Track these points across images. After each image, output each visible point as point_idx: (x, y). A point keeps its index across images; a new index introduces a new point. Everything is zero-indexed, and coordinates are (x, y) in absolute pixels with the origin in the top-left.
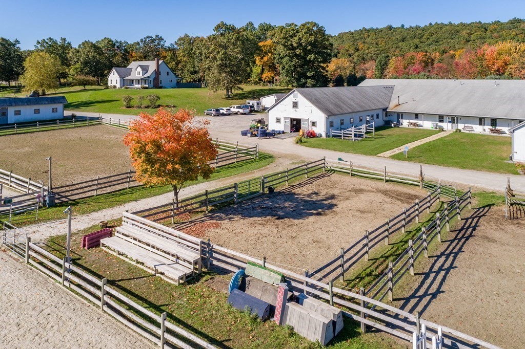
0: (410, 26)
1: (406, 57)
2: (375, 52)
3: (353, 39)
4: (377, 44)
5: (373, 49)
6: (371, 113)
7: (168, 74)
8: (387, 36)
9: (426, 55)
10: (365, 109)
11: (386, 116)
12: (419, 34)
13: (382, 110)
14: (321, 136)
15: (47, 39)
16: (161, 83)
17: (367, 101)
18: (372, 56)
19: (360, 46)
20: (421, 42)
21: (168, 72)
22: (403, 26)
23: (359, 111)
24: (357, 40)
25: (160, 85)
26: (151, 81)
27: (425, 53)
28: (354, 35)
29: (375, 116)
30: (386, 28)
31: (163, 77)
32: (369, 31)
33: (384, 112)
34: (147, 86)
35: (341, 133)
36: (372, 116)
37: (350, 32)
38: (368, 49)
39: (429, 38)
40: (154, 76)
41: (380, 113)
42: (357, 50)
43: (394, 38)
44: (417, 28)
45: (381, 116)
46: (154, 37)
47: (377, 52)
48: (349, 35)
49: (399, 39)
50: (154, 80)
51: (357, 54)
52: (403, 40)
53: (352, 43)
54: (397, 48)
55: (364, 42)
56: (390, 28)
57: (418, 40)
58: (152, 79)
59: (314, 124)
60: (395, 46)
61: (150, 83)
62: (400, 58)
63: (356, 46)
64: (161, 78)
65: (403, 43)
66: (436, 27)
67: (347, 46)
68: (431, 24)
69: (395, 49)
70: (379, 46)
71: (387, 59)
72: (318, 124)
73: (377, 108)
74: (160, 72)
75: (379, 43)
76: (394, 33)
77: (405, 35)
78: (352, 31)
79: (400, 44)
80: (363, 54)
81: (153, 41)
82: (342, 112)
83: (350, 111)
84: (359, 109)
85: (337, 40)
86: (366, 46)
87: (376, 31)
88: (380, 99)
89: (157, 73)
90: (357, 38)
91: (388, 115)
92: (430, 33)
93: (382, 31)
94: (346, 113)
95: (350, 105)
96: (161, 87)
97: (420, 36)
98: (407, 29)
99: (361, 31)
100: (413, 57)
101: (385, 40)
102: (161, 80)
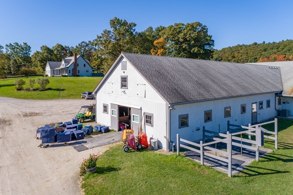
0: (269, 43)
1: (270, 59)
2: (246, 58)
3: (231, 51)
4: (247, 53)
5: (245, 56)
6: (259, 99)
7: (85, 66)
8: (254, 48)
9: (285, 57)
10: (251, 92)
11: (279, 103)
12: (277, 46)
13: (274, 95)
14: (160, 147)
15: (14, 44)
16: (79, 73)
17: (252, 80)
18: (244, 60)
19: (236, 55)
20: (278, 51)
21: (85, 65)
22: (264, 42)
23: (241, 96)
24: (234, 51)
25: (78, 74)
26: (70, 71)
27: (284, 56)
28: (232, 49)
29: (265, 105)
30: (253, 44)
31: (80, 68)
32: (241, 46)
33: (277, 98)
34: (67, 75)
35: (198, 148)
36: (261, 103)
37: (230, 47)
38: (241, 57)
39: (283, 49)
40: (73, 67)
41: (272, 98)
42: (234, 57)
43: (258, 49)
44: (274, 43)
45: (272, 104)
46: (88, 43)
47: (247, 58)
48: (229, 49)
49: (262, 50)
50: (73, 70)
51: (234, 59)
52: (265, 50)
53: (231, 53)
54: (261, 55)
55: (238, 53)
56: (256, 44)
57: (276, 50)
58: (71, 69)
59: (149, 119)
60: (259, 54)
61: (70, 73)
62: (265, 59)
63: (233, 55)
64: (78, 68)
65: (265, 52)
66: (287, 42)
67: (227, 55)
68: (283, 41)
69: (259, 56)
70: (249, 54)
71: (256, 60)
72: (155, 120)
73: (268, 91)
74: (78, 64)
75: (249, 52)
76: (259, 47)
77: (266, 47)
78: (231, 47)
79: (263, 53)
80: (238, 60)
81: (87, 45)
82: (207, 96)
83: (224, 94)
84: (241, 92)
85: (221, 52)
86: (240, 54)
87: (246, 46)
88: (269, 80)
89: (76, 64)
90: (234, 50)
91: (282, 101)
92: (284, 45)
93: (250, 46)
94: (216, 99)
95: (226, 84)
96: (78, 76)
97: (277, 47)
98: (267, 44)
99: (237, 46)
100: (275, 58)
101: (253, 50)
102: (79, 71)
